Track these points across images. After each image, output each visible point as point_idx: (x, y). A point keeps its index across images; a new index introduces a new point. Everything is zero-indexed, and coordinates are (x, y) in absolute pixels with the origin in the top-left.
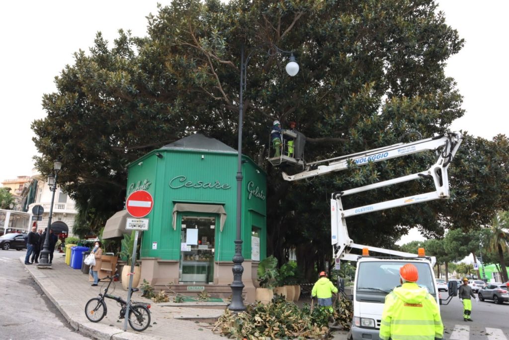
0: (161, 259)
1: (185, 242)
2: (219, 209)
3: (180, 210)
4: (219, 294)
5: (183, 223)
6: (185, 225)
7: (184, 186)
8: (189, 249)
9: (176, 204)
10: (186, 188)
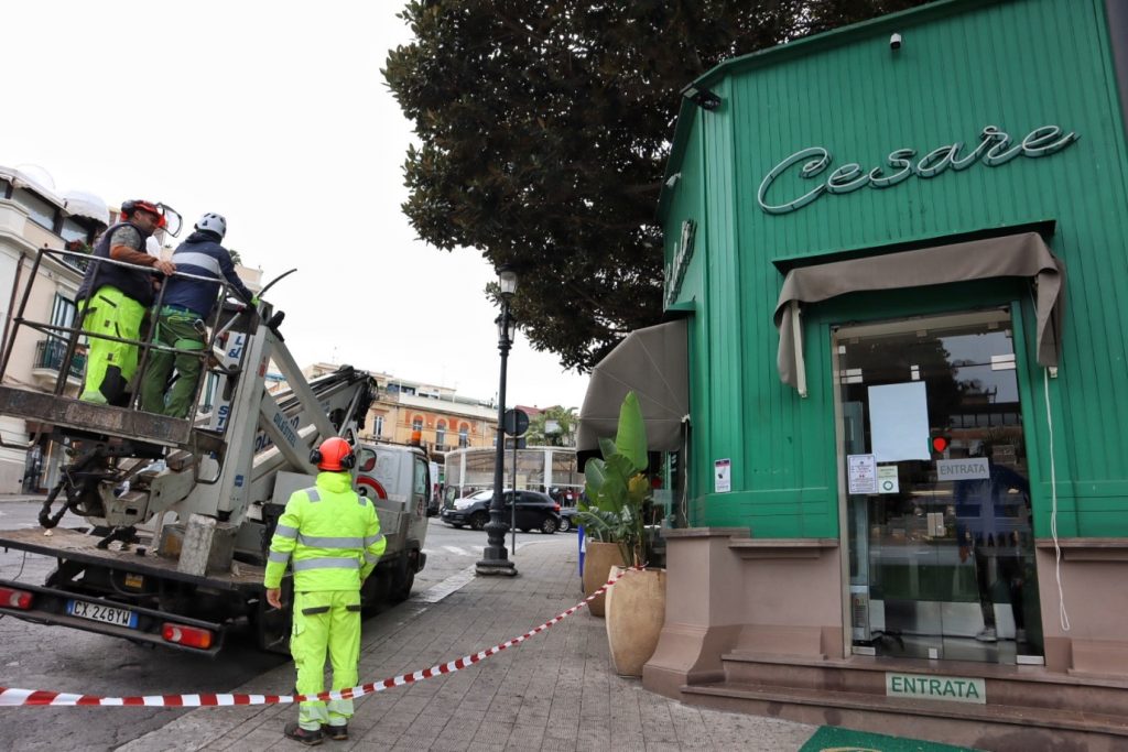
0: (742, 536)
1: (868, 449)
2: (1026, 254)
3: (809, 298)
4: (1080, 739)
5: (849, 362)
6: (859, 371)
7: (824, 192)
8: (889, 484)
9: (792, 274)
10: (834, 199)
